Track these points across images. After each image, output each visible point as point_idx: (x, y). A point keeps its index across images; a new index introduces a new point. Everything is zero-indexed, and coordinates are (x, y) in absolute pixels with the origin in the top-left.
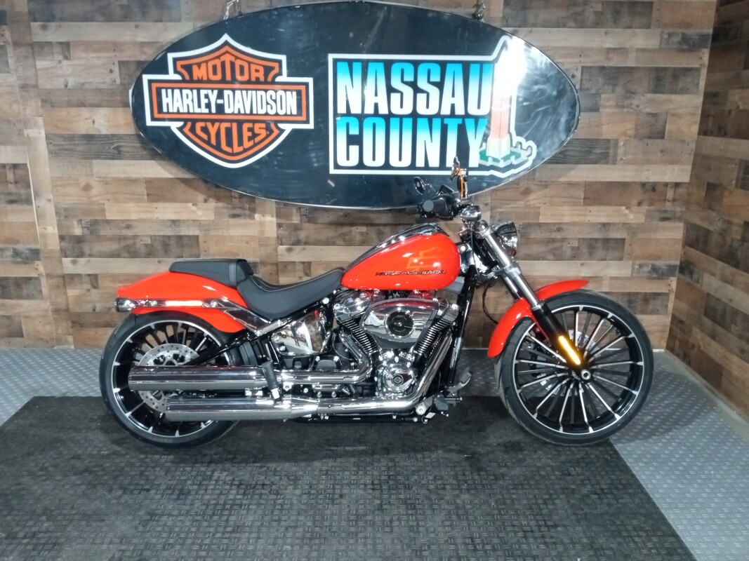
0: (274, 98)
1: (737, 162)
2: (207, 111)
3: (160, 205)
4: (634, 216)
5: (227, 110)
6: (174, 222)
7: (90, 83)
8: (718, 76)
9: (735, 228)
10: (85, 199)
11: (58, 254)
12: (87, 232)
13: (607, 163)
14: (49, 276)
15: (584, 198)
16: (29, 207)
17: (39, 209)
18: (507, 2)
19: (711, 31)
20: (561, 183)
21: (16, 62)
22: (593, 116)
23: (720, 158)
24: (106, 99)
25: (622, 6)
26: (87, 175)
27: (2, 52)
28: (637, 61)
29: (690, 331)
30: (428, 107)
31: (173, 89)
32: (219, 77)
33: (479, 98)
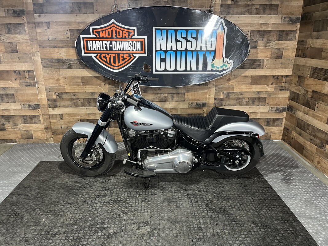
0: (132, 44)
1: (311, 67)
2: (106, 50)
3: (87, 86)
4: (270, 89)
5: (114, 49)
6: (92, 93)
7: (58, 38)
8: (303, 34)
9: (309, 93)
10: (57, 84)
11: (47, 106)
12: (58, 96)
13: (260, 68)
14: (43, 115)
15: (251, 82)
16: (35, 88)
17: (39, 89)
18: (222, 6)
19: (300, 16)
20: (242, 76)
21: (28, 30)
22: (255, 50)
23: (304, 66)
24: (65, 45)
25: (266, 6)
26: (58, 75)
27: (23, 26)
28: (272, 28)
29: (291, 133)
30: (191, 47)
31: (92, 41)
32: (110, 36)
33: (211, 43)
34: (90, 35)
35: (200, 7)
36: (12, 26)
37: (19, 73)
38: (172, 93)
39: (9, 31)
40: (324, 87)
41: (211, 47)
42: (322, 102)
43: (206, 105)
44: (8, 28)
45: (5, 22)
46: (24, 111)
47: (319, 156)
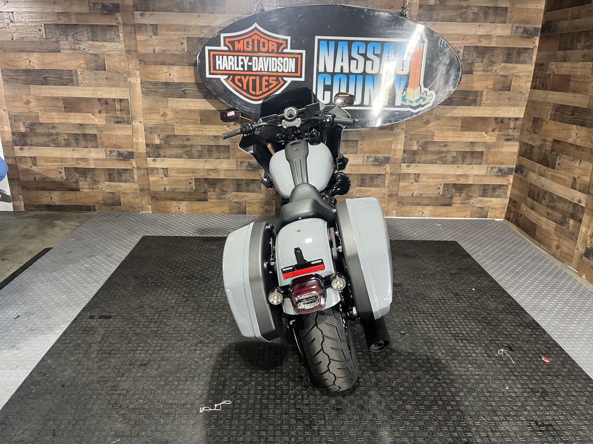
0: (282, 62)
1: (552, 105)
2: (242, 69)
3: (208, 126)
4: (490, 138)
5: (254, 69)
6: (215, 137)
7: (169, 50)
8: (544, 53)
9: (548, 144)
10: (163, 122)
11: (145, 155)
12: (163, 142)
13: (476, 105)
14: (139, 168)
15: (461, 127)
16: (129, 126)
17: (134, 128)
18: (421, 6)
19: (540, 26)
20: (448, 117)
21: (124, 36)
22: (469, 76)
23: (542, 103)
24: (179, 60)
25: (489, 10)
26: (165, 107)
27: (116, 29)
28: (497, 43)
29: (520, 207)
30: (372, 69)
31: (223, 55)
32: (250, 49)
33: (403, 64)
34: (220, 46)
35: (387, 8)
36: (99, 28)
37: (106, 102)
39: (94, 36)
40: (570, 133)
41: (402, 70)
42: (565, 156)
43: (390, 160)
44: (92, 31)
45: (88, 21)
46: (110, 162)
47: (559, 237)
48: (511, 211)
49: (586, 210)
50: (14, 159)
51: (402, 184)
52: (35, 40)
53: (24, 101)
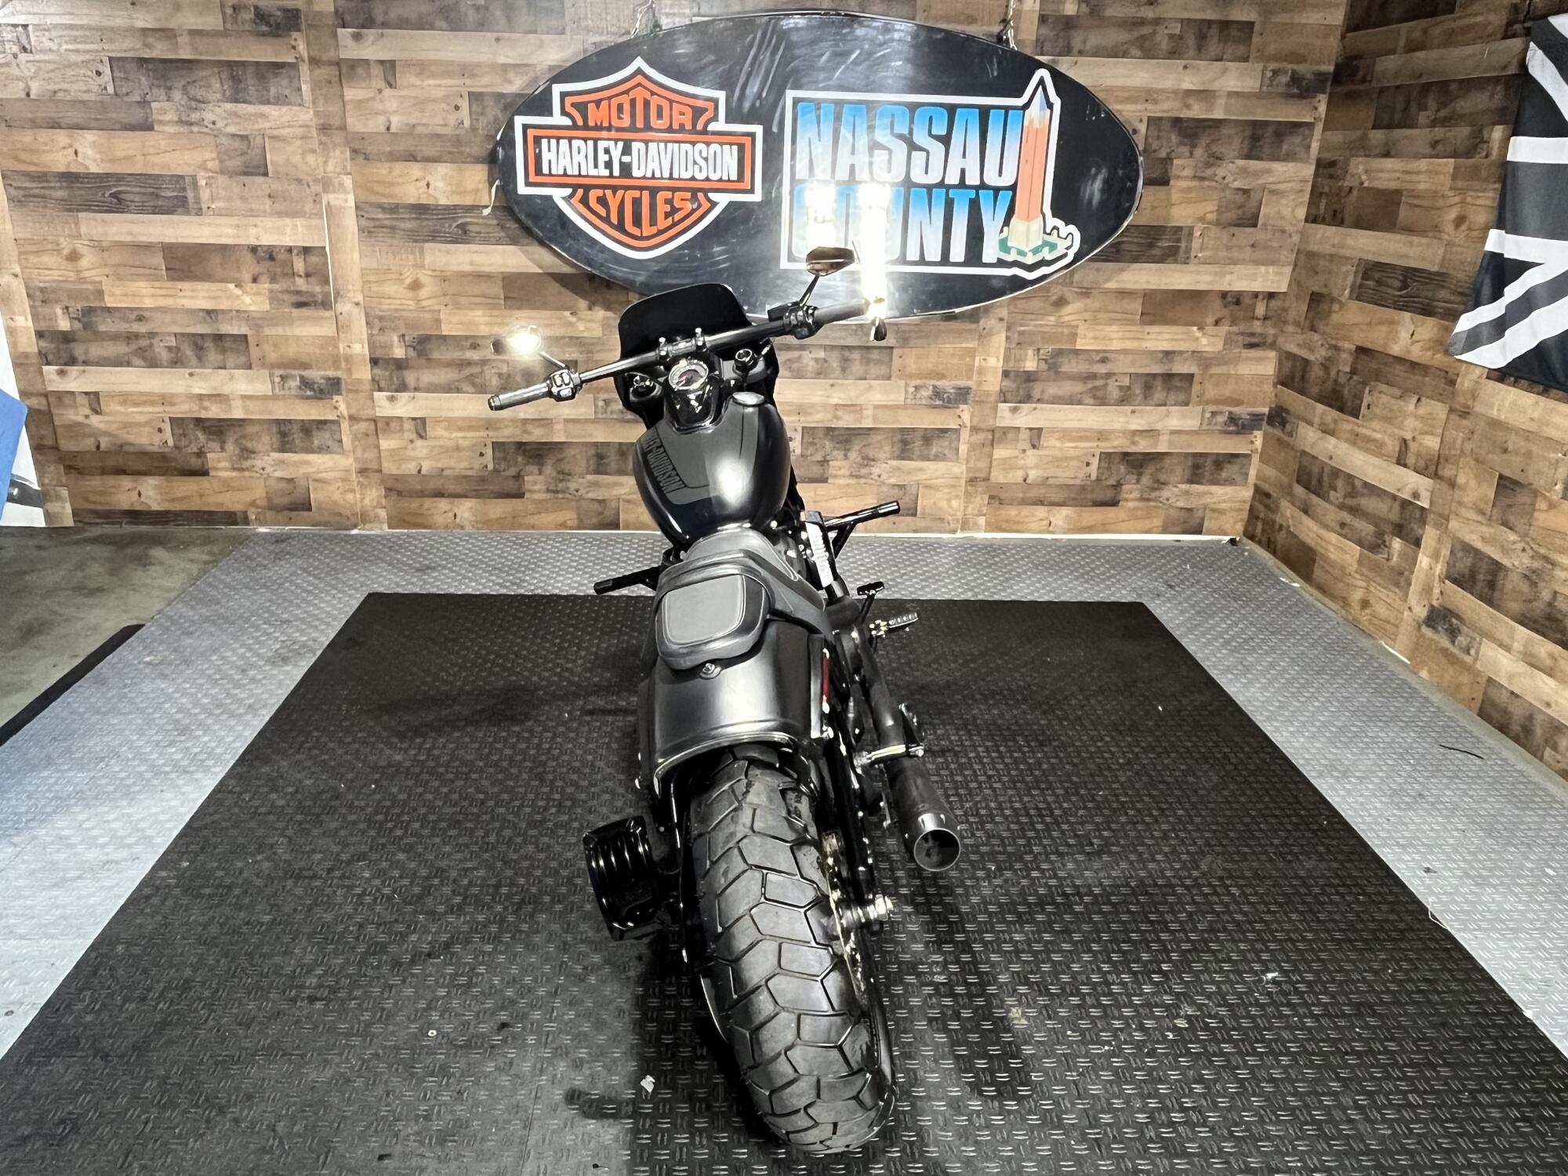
1: (1356, 262)
2: (606, 173)
3: (522, 314)
4: (1208, 341)
5: (636, 173)
7: (424, 124)
8: (1337, 137)
9: (1344, 356)
10: (412, 303)
11: (367, 387)
12: (412, 353)
13: (1176, 262)
14: (353, 419)
15: (1142, 314)
16: (327, 314)
17: (341, 318)
18: (1043, 19)
19: (1331, 68)
21: (313, 90)
22: (1161, 191)
23: (1332, 258)
24: (449, 150)
25: (1209, 27)
26: (416, 266)
27: (292, 73)
28: (1227, 110)
29: (1278, 507)
30: (926, 173)
31: (558, 139)
32: (626, 122)
33: (1001, 160)
34: (550, 113)
35: (959, 22)
36: (250, 70)
37: (269, 255)
38: (843, 347)
39: (236, 91)
41: (1000, 175)
42: (1383, 387)
43: (970, 398)
44: (232, 78)
45: (221, 52)
46: (281, 403)
47: (1368, 579)
48: (1257, 518)
49: (1431, 517)
50: (43, 401)
51: (1000, 453)
52: (86, 97)
53: (65, 252)
